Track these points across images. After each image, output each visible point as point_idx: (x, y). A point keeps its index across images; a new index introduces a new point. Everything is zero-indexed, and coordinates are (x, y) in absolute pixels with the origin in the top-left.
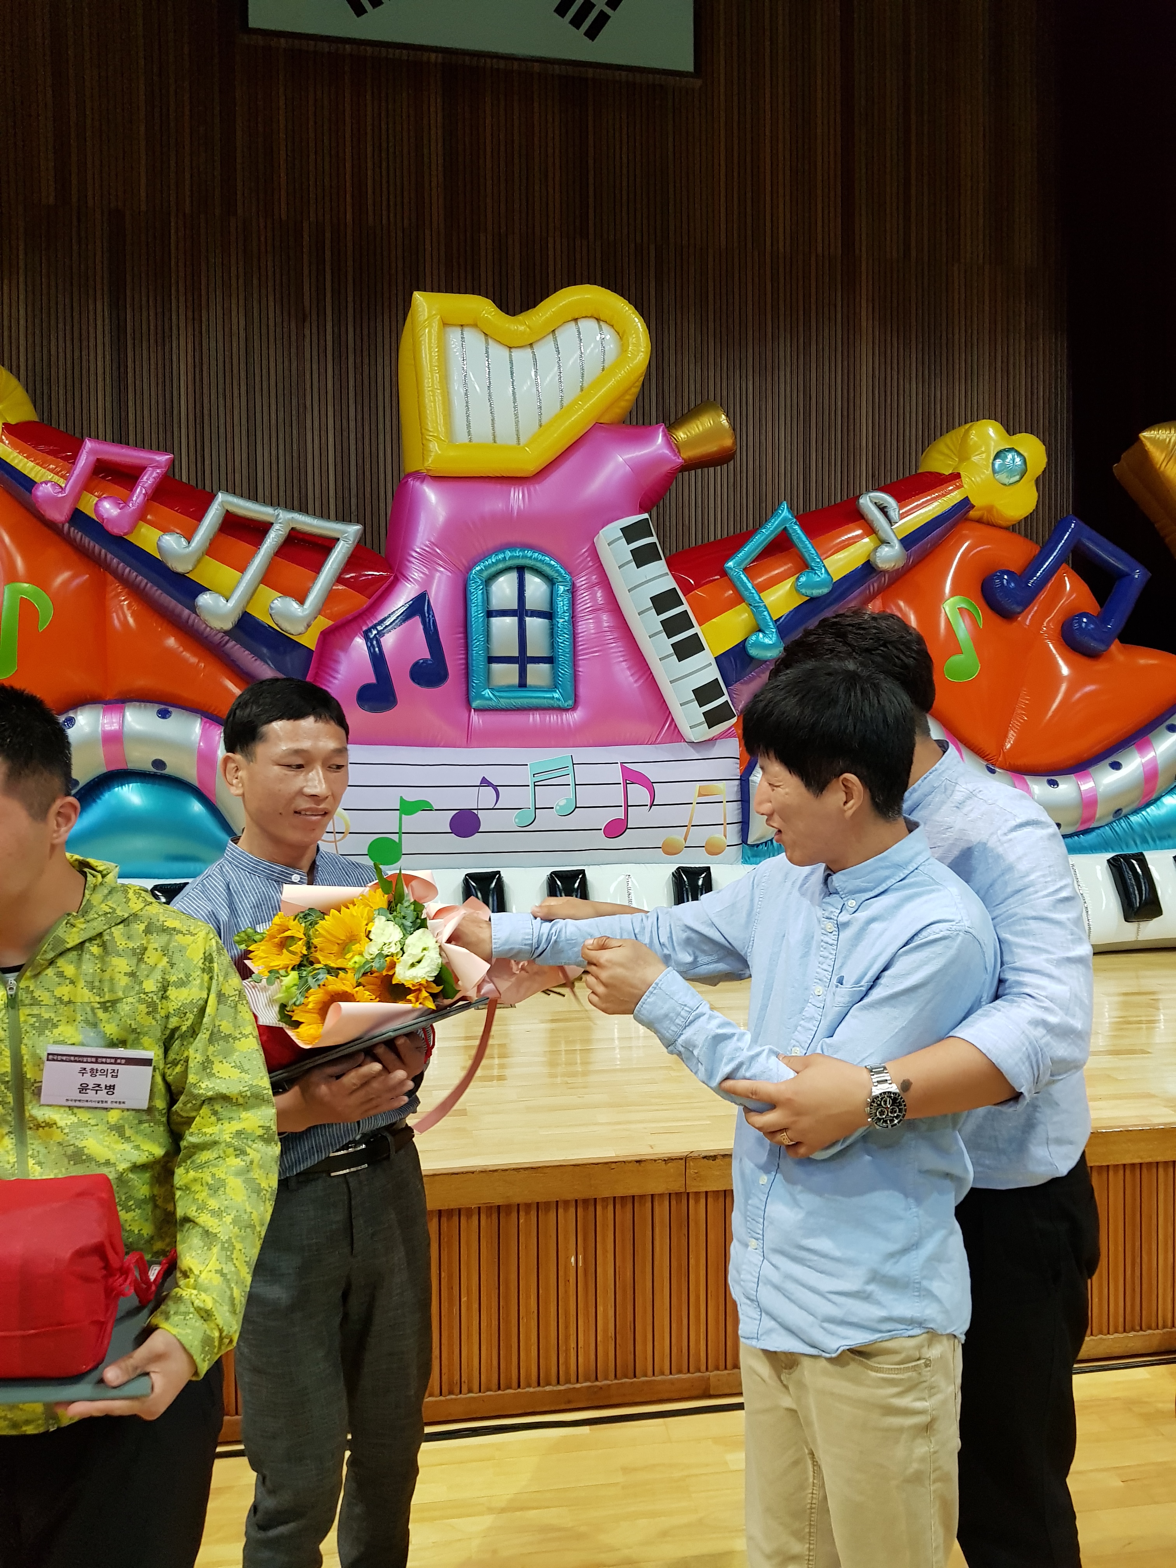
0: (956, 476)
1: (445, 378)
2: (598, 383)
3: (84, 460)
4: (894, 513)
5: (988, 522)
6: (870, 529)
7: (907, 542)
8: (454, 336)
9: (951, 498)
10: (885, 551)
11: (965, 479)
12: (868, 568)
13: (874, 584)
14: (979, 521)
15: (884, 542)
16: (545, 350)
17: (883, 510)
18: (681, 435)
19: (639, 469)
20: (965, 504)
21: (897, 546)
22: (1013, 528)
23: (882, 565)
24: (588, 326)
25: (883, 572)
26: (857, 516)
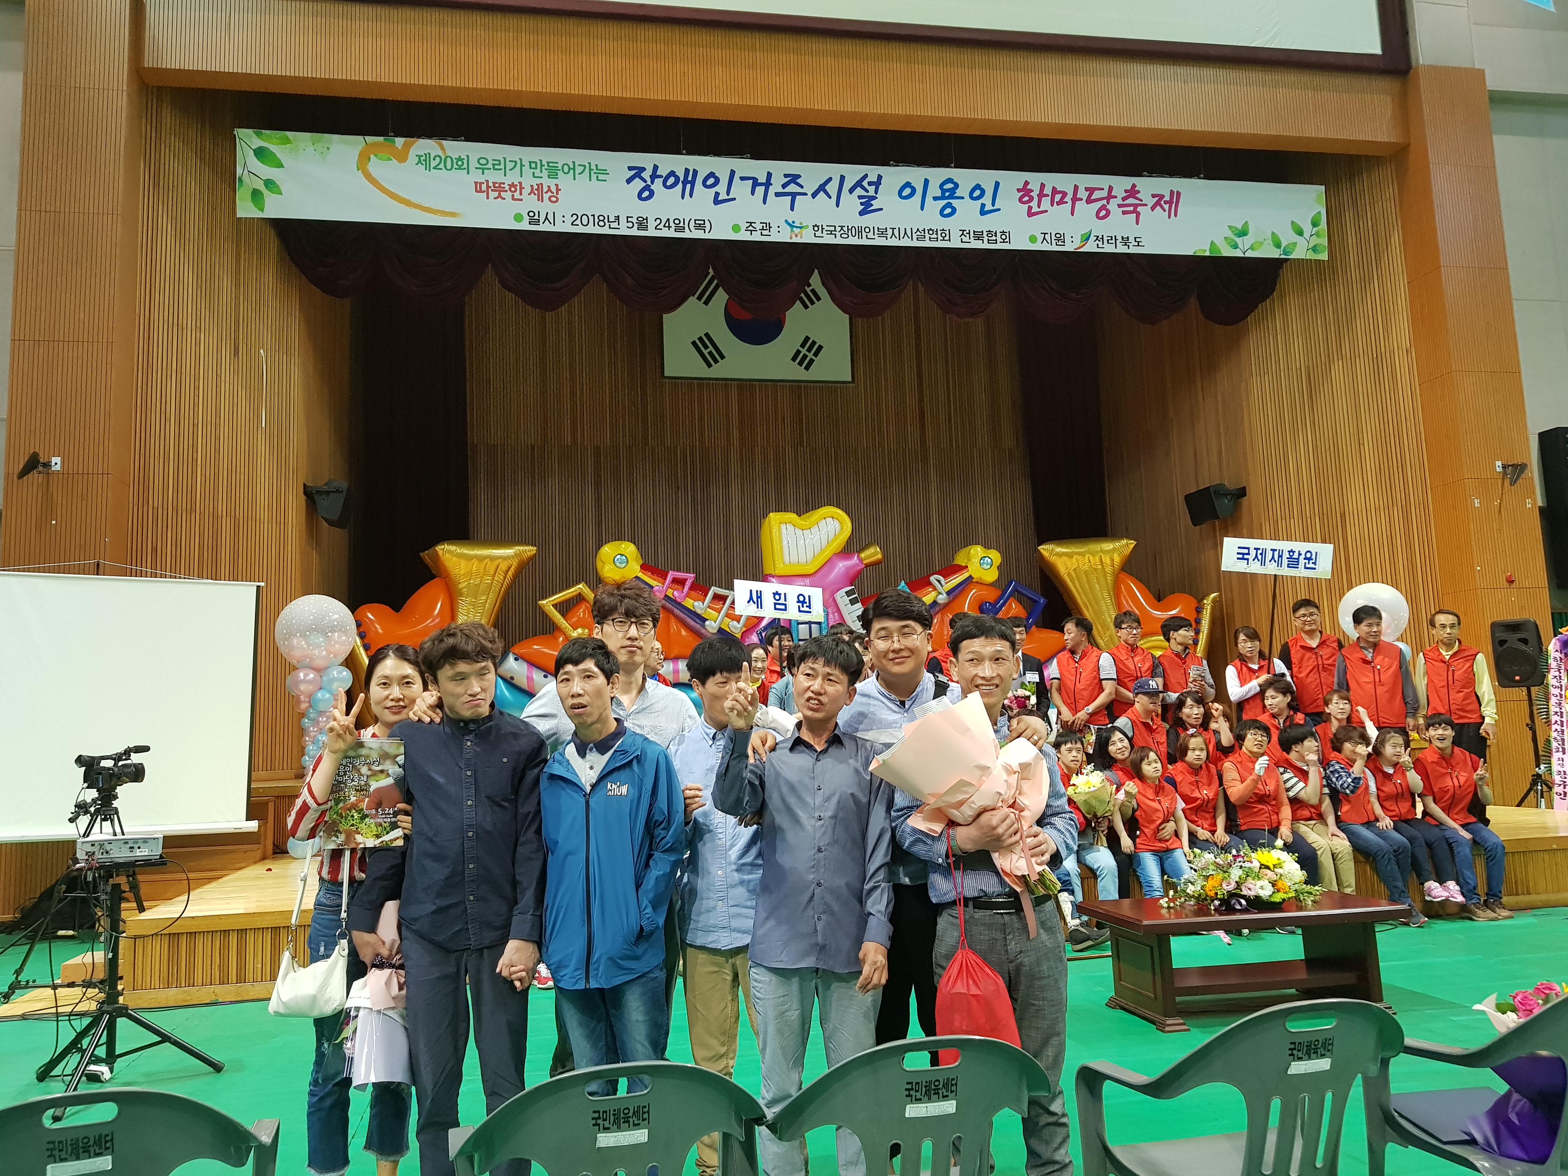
0: (966, 567)
1: (781, 541)
2: (833, 541)
3: (669, 578)
4: (943, 583)
5: (980, 583)
6: (935, 589)
7: (948, 593)
8: (783, 527)
9: (966, 575)
10: (940, 596)
11: (969, 568)
12: (935, 603)
13: (937, 608)
14: (977, 582)
15: (940, 593)
16: (815, 529)
17: (939, 581)
18: (863, 555)
19: (848, 569)
20: (970, 577)
21: (945, 595)
22: (991, 585)
23: (939, 602)
24: (829, 520)
25: (940, 604)
26: (930, 584)
